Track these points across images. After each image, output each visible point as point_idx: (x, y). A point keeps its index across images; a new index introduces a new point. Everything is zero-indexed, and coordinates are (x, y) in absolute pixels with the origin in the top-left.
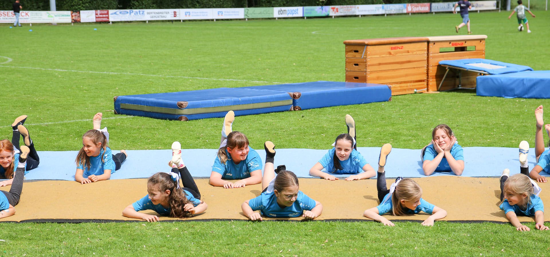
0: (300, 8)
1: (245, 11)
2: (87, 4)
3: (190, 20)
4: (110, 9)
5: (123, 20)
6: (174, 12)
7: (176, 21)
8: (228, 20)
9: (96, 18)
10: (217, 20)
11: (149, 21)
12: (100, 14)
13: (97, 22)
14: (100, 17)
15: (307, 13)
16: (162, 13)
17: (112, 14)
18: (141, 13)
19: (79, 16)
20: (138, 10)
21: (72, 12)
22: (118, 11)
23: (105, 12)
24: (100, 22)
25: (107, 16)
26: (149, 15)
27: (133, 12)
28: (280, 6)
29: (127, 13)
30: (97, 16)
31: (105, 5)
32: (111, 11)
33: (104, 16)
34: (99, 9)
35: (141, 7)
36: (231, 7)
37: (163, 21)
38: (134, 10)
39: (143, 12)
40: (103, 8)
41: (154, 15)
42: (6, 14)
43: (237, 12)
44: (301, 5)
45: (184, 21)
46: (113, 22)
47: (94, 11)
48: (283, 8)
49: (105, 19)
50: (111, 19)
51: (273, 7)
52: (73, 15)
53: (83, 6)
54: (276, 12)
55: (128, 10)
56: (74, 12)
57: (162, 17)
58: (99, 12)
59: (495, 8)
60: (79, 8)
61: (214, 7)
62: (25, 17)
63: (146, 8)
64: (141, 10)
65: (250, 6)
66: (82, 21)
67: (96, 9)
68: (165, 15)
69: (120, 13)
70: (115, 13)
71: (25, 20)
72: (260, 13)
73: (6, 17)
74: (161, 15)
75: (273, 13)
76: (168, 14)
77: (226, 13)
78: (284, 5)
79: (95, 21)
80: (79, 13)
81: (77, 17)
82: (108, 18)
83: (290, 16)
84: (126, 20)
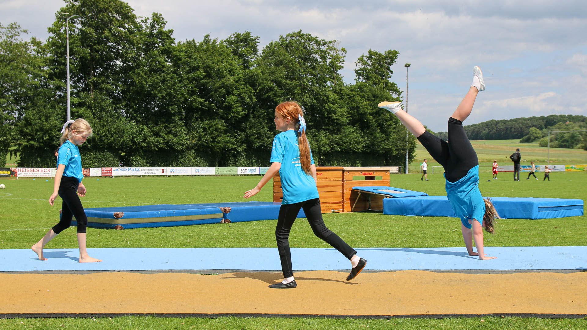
0: (257, 168)
1: (216, 169)
2: (96, 164)
3: (174, 176)
4: (114, 167)
5: (123, 175)
6: (162, 170)
7: (163, 176)
8: (203, 176)
9: (102, 173)
10: (194, 175)
11: (143, 176)
12: (105, 171)
13: (102, 177)
14: (105, 173)
15: (262, 172)
16: (153, 170)
17: (114, 171)
18: (137, 170)
19: (89, 172)
20: (134, 168)
21: (84, 169)
22: (119, 168)
23: (110, 169)
24: (106, 177)
25: (111, 172)
26: (143, 172)
27: (131, 169)
28: (243, 166)
29: (127, 169)
30: (103, 172)
31: (110, 164)
32: (114, 169)
33: (109, 172)
34: (105, 167)
35: (137, 166)
36: (205, 167)
37: (153, 176)
38: (132, 168)
39: (139, 169)
40: (108, 166)
41: (147, 171)
42: (33, 170)
43: (210, 170)
44: (258, 166)
45: (169, 176)
46: (115, 176)
47: (101, 168)
48: (245, 168)
49: (109, 174)
50: (113, 174)
51: (237, 167)
52: (85, 171)
53: (92, 165)
54: (239, 170)
55: (127, 168)
56: (85, 169)
57: (153, 173)
58: (104, 169)
59: (398, 172)
60: (90, 166)
61: (193, 166)
62: (47, 172)
63: (141, 167)
64: (137, 168)
65: (220, 166)
66: (91, 176)
67: (102, 166)
68: (155, 171)
69: (121, 170)
70: (117, 170)
71: (47, 175)
72: (228, 171)
73: (33, 172)
74: (152, 171)
75: (237, 172)
76: (157, 171)
77: (202, 171)
78: (246, 166)
79: (101, 176)
80: (90, 170)
81: (87, 172)
82: (111, 173)
83: (250, 173)
84: (125, 175)
